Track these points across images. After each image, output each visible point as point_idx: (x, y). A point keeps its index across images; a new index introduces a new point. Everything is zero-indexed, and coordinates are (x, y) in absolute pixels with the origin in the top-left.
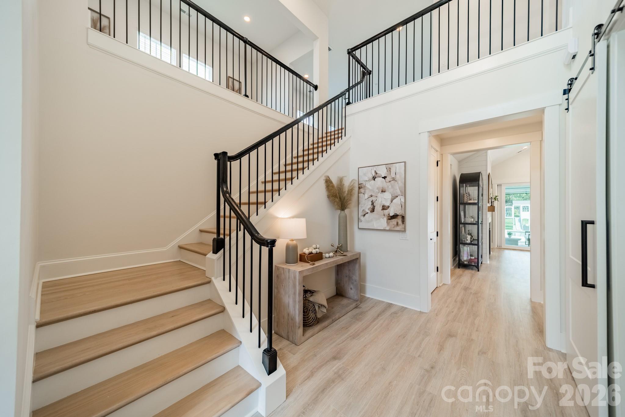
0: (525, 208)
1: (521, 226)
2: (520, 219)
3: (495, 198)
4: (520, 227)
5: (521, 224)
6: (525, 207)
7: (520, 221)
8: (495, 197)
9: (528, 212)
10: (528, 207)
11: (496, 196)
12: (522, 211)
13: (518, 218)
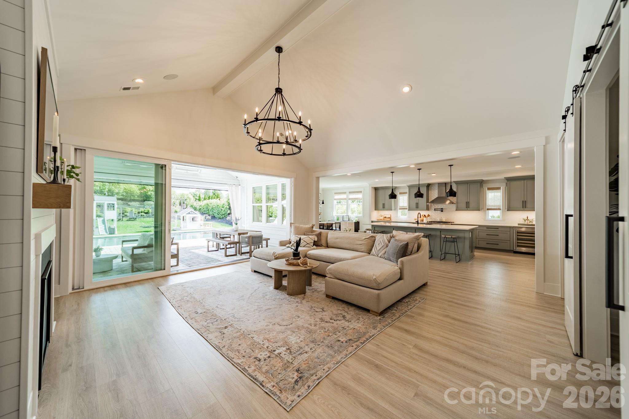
0: (111, 206)
1: (105, 229)
2: (104, 219)
3: (69, 172)
4: (104, 231)
5: (105, 226)
6: (110, 204)
7: (104, 222)
8: (69, 168)
9: (114, 211)
10: (114, 205)
11: (73, 167)
12: (107, 210)
13: (102, 219)
